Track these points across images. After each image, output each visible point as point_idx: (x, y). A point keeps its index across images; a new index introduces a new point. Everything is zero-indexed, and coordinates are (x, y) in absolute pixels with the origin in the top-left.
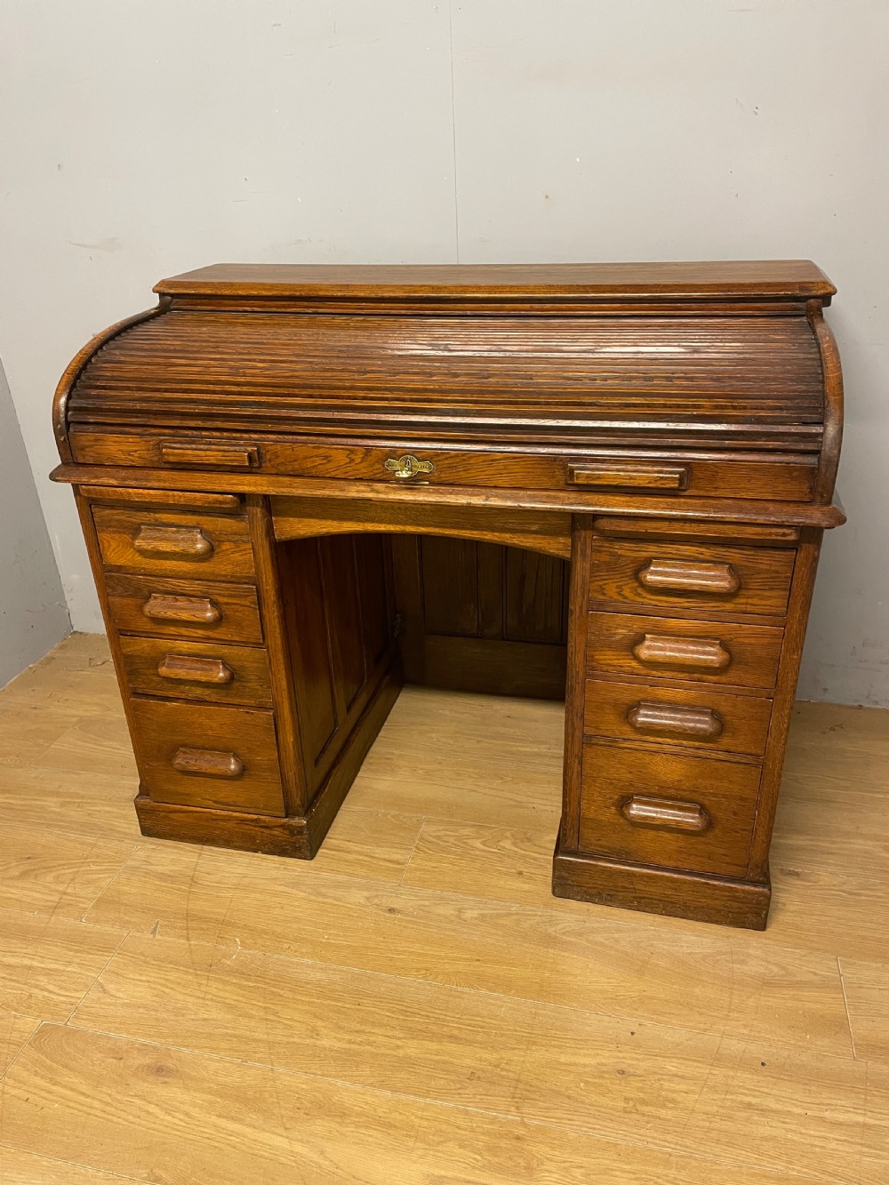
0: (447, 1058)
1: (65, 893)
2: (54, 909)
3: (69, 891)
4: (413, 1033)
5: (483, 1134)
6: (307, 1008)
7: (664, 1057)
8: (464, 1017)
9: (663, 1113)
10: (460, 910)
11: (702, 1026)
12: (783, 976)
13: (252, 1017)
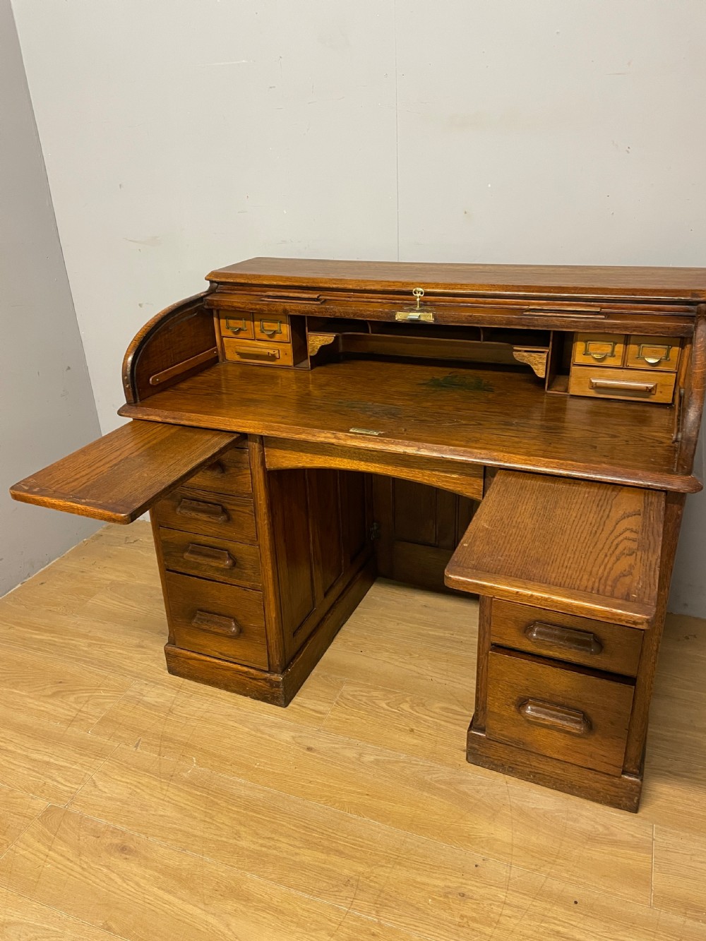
0: (331, 867)
1: (80, 711)
2: (71, 722)
3: (84, 709)
4: (310, 845)
5: (348, 928)
6: (235, 816)
7: (497, 887)
8: (349, 837)
9: (488, 930)
10: (360, 755)
11: (533, 867)
12: (606, 835)
13: (195, 818)
